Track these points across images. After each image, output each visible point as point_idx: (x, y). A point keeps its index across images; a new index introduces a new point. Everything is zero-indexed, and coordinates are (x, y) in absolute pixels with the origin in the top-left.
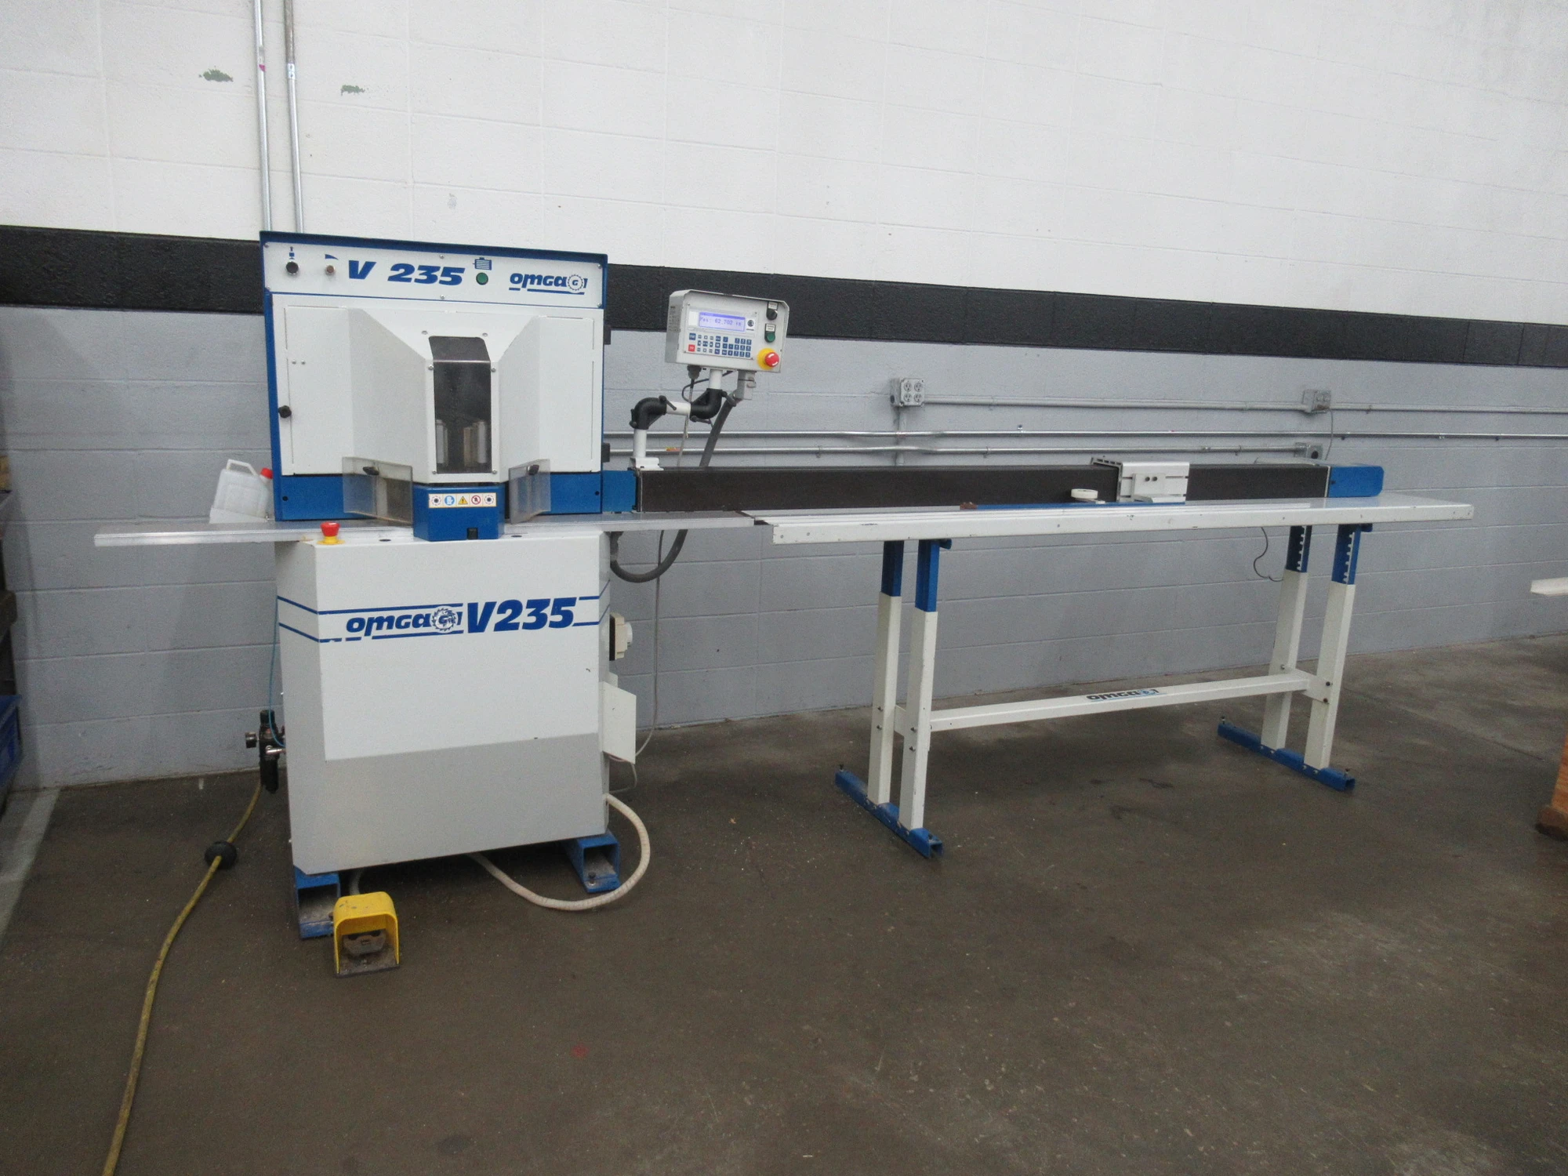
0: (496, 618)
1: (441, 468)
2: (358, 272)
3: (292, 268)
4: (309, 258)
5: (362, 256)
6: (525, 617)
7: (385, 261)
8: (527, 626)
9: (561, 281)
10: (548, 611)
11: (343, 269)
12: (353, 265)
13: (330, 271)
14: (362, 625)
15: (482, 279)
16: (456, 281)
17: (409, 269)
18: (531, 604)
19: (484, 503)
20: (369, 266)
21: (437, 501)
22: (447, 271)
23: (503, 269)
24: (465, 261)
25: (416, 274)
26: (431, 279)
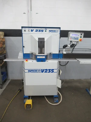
0: (45, 71)
1: (39, 53)
2: (32, 31)
3: (25, 31)
4: (27, 29)
5: (32, 29)
6: (48, 71)
7: (35, 29)
8: (48, 72)
9: (55, 31)
10: (51, 70)
11: (30, 30)
12: (31, 30)
13: (29, 31)
14: (30, 71)
15: (46, 31)
16: (43, 31)
17: (38, 30)
18: (49, 70)
19: (43, 58)
20: (33, 30)
21: (38, 57)
22: (42, 30)
23: (48, 30)
24: (44, 29)
25: (38, 31)
26: (40, 31)
